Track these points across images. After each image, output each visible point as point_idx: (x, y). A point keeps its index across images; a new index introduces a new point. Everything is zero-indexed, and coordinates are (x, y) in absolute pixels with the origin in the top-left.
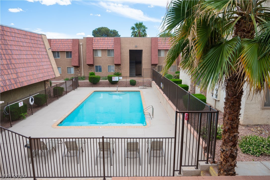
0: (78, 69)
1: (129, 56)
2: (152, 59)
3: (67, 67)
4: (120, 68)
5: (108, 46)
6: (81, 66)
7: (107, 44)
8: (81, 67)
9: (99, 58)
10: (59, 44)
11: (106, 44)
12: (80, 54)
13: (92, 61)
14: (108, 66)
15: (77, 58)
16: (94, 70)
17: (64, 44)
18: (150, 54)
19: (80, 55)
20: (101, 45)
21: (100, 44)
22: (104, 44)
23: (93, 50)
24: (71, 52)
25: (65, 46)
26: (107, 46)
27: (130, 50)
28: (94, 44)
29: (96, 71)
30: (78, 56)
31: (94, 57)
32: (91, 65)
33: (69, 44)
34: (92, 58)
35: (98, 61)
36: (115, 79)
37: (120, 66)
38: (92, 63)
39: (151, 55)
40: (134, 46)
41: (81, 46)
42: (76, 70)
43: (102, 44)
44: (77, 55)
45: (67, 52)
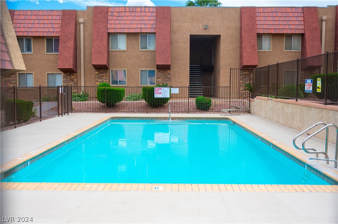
0: (73, 77)
1: (189, 50)
2: (245, 54)
3: (46, 73)
4: (169, 76)
5: (143, 26)
6: (78, 71)
7: (141, 22)
8: (79, 74)
9: (121, 53)
10: (32, 22)
11: (137, 22)
12: (78, 43)
13: (106, 59)
14: (141, 71)
15: (72, 51)
16: (109, 79)
17: (42, 22)
18: (238, 45)
19: (78, 46)
20: (126, 22)
21: (123, 22)
22: (133, 22)
23: (109, 34)
24: (57, 39)
25: (46, 26)
26: (139, 26)
27: (191, 36)
28: (110, 22)
29: (112, 84)
30: (72, 47)
31: (110, 50)
32: (102, 69)
33: (54, 22)
34: (106, 50)
35: (118, 60)
36: (162, 93)
37: (169, 71)
38: (104, 63)
39: (241, 47)
40: (201, 26)
41: (82, 26)
42: (68, 79)
43: (129, 22)
44: (71, 44)
45: (49, 40)
